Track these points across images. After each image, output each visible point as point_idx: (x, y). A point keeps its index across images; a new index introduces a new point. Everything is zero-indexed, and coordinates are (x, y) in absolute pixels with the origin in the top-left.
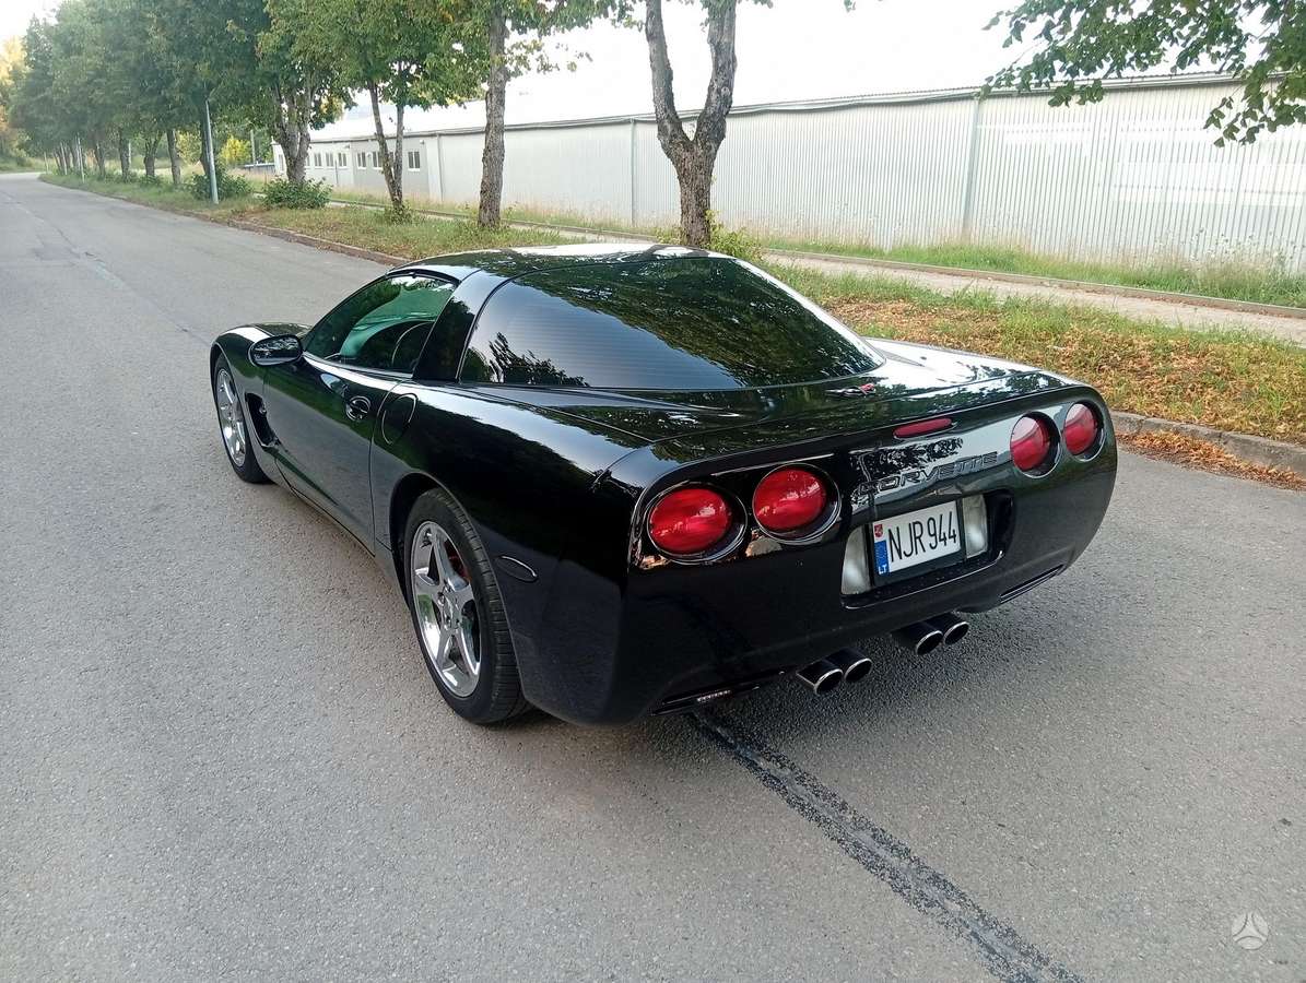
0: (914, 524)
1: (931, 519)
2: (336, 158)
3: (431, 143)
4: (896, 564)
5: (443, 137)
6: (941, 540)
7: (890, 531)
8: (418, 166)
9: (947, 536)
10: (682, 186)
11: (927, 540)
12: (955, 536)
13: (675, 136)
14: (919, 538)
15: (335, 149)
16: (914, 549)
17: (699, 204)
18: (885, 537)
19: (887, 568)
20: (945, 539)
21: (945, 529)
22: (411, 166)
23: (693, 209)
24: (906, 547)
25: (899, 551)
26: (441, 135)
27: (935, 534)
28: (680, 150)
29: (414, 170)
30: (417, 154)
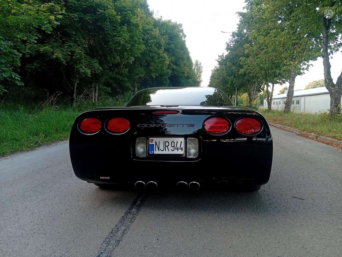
0: (166, 142)
1: (173, 142)
2: (278, 103)
3: (303, 98)
4: (157, 152)
5: (306, 96)
6: (176, 149)
7: (156, 142)
8: (298, 104)
9: (179, 148)
10: (331, 97)
11: (170, 148)
12: (182, 149)
13: (329, 83)
14: (167, 146)
15: (278, 100)
16: (164, 149)
17: (336, 103)
18: (154, 143)
19: (153, 152)
20: (178, 149)
21: (178, 146)
22: (297, 104)
23: (334, 104)
24: (161, 147)
25: (159, 149)
26: (305, 96)
27: (174, 147)
28: (331, 87)
29: (298, 105)
30: (299, 101)
